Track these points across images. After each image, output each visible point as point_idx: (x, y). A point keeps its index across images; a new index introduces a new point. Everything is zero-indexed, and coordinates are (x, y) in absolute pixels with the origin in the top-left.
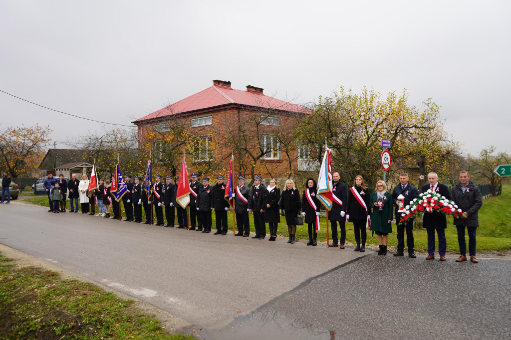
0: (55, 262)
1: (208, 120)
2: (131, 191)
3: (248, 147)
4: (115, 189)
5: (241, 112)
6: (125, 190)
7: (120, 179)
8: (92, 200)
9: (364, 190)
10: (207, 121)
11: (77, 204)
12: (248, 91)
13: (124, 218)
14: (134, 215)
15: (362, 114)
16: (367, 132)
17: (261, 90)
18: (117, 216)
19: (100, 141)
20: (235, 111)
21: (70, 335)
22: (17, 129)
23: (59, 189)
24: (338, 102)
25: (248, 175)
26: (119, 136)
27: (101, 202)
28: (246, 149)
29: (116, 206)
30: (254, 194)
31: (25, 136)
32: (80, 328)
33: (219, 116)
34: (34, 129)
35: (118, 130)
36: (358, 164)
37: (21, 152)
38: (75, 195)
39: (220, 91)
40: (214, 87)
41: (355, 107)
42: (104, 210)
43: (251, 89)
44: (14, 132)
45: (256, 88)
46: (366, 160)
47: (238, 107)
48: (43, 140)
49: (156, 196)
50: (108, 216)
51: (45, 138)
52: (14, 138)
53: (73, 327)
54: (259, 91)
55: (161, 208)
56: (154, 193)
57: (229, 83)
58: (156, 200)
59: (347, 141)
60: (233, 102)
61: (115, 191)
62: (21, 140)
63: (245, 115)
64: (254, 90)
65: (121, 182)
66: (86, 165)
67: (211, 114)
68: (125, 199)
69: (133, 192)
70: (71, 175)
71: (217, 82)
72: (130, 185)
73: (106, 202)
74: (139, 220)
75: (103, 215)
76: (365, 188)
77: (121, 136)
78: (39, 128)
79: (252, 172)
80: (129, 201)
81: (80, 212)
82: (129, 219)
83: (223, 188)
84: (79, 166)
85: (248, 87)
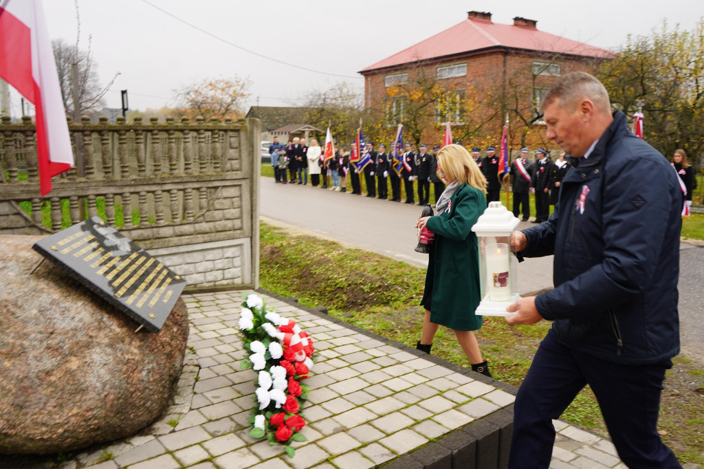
0: (324, 232)
1: (461, 70)
2: (375, 161)
3: (520, 107)
4: (357, 158)
5: (508, 57)
6: (367, 160)
7: (362, 146)
8: (324, 171)
9: (685, 169)
10: (458, 71)
11: (306, 175)
12: (515, 25)
13: (364, 193)
14: (377, 190)
15: (693, 60)
16: (698, 86)
17: (534, 23)
18: (357, 190)
19: (323, 97)
20: (501, 57)
21: (380, 292)
22: (213, 82)
23: (285, 155)
24: (656, 44)
25: (517, 145)
26: (345, 90)
27: (336, 174)
28: (516, 111)
29: (355, 179)
30: (538, 169)
31: (223, 90)
32: (387, 287)
33: (477, 64)
34: (233, 81)
35: (344, 84)
36: (679, 133)
37: (220, 110)
38: (304, 164)
39: (477, 26)
40: (470, 21)
41: (682, 50)
42: (339, 182)
43: (520, 23)
44: (211, 84)
45: (526, 21)
46: (692, 127)
47: (504, 51)
48: (242, 95)
49: (405, 169)
50: (343, 190)
51: (246, 93)
52: (212, 93)
53: (380, 287)
54: (531, 24)
55: (411, 182)
56: (403, 165)
57: (489, 15)
58: (406, 174)
59: (665, 100)
60: (498, 43)
61: (357, 160)
62: (219, 94)
63: (514, 63)
64: (524, 24)
65: (362, 150)
66: (309, 128)
67: (465, 61)
68: (367, 171)
69: (377, 163)
70: (291, 140)
71: (473, 14)
72: (373, 155)
73: (342, 174)
74: (383, 196)
75: (338, 189)
76: (687, 165)
77: (348, 91)
78: (238, 80)
79: (523, 141)
80: (372, 173)
81: (309, 184)
82: (371, 194)
83: (495, 162)
84: (301, 129)
85: (516, 19)
